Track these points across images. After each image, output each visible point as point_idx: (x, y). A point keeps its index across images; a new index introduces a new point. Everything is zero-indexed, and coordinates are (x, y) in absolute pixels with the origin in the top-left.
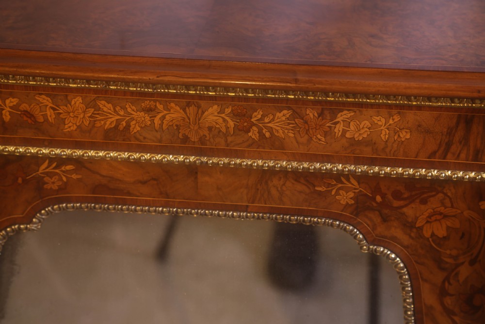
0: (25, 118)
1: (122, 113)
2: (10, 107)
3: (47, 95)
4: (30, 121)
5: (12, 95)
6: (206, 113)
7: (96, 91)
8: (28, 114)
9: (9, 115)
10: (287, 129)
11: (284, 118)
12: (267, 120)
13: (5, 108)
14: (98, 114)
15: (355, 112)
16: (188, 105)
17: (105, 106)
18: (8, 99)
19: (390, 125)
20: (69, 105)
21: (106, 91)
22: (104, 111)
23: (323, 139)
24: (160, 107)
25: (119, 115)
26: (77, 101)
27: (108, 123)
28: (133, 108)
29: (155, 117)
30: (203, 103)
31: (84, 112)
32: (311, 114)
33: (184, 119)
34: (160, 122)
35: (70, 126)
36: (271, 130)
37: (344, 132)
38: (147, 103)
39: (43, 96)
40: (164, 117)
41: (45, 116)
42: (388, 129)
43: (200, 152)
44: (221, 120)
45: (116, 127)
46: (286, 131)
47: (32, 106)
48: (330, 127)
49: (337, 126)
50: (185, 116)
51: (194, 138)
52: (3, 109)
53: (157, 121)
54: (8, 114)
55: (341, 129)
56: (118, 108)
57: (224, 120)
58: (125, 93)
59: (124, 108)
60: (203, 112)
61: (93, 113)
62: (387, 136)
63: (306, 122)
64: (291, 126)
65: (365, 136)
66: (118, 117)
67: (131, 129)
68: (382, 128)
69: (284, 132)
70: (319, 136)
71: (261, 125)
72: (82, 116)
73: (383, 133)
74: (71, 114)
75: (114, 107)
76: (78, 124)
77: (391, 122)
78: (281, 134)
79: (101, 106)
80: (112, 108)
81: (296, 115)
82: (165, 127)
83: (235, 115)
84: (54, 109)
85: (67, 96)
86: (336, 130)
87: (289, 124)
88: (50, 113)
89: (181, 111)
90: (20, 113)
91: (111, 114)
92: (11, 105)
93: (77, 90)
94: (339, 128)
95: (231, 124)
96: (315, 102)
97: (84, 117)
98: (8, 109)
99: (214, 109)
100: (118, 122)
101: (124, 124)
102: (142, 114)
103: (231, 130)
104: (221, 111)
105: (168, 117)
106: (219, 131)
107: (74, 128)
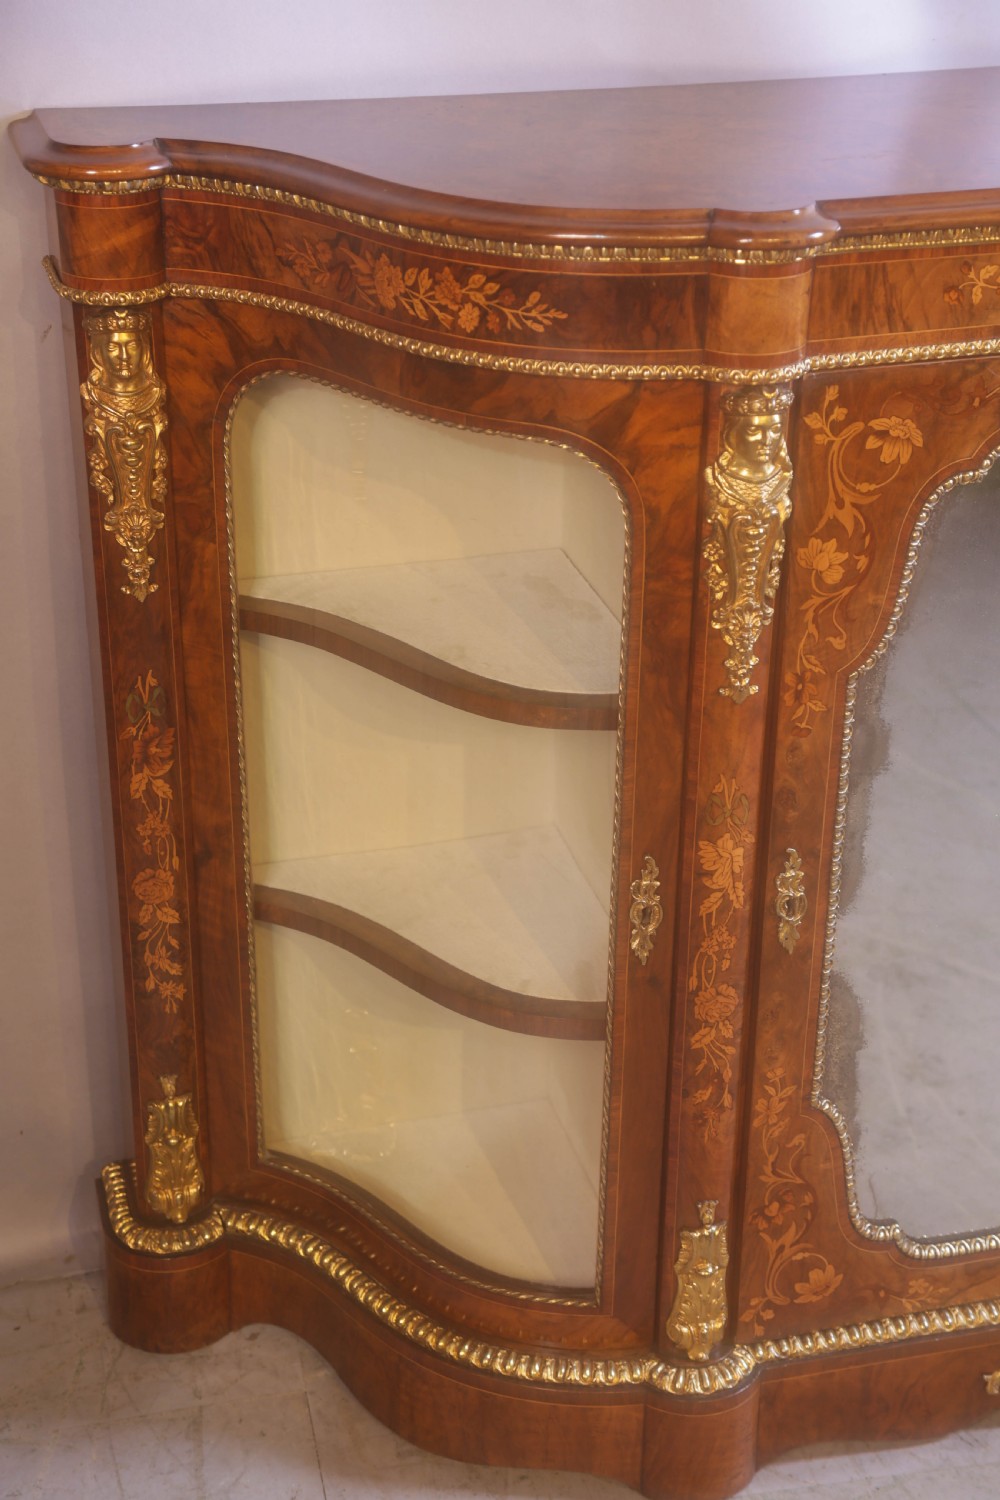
2: (986, 281)
5: (990, 261)
9: (982, 293)
13: (977, 282)
18: (984, 267)
52: (974, 286)
54: (980, 291)
90: (995, 287)
92: (987, 276)
98: (982, 284)
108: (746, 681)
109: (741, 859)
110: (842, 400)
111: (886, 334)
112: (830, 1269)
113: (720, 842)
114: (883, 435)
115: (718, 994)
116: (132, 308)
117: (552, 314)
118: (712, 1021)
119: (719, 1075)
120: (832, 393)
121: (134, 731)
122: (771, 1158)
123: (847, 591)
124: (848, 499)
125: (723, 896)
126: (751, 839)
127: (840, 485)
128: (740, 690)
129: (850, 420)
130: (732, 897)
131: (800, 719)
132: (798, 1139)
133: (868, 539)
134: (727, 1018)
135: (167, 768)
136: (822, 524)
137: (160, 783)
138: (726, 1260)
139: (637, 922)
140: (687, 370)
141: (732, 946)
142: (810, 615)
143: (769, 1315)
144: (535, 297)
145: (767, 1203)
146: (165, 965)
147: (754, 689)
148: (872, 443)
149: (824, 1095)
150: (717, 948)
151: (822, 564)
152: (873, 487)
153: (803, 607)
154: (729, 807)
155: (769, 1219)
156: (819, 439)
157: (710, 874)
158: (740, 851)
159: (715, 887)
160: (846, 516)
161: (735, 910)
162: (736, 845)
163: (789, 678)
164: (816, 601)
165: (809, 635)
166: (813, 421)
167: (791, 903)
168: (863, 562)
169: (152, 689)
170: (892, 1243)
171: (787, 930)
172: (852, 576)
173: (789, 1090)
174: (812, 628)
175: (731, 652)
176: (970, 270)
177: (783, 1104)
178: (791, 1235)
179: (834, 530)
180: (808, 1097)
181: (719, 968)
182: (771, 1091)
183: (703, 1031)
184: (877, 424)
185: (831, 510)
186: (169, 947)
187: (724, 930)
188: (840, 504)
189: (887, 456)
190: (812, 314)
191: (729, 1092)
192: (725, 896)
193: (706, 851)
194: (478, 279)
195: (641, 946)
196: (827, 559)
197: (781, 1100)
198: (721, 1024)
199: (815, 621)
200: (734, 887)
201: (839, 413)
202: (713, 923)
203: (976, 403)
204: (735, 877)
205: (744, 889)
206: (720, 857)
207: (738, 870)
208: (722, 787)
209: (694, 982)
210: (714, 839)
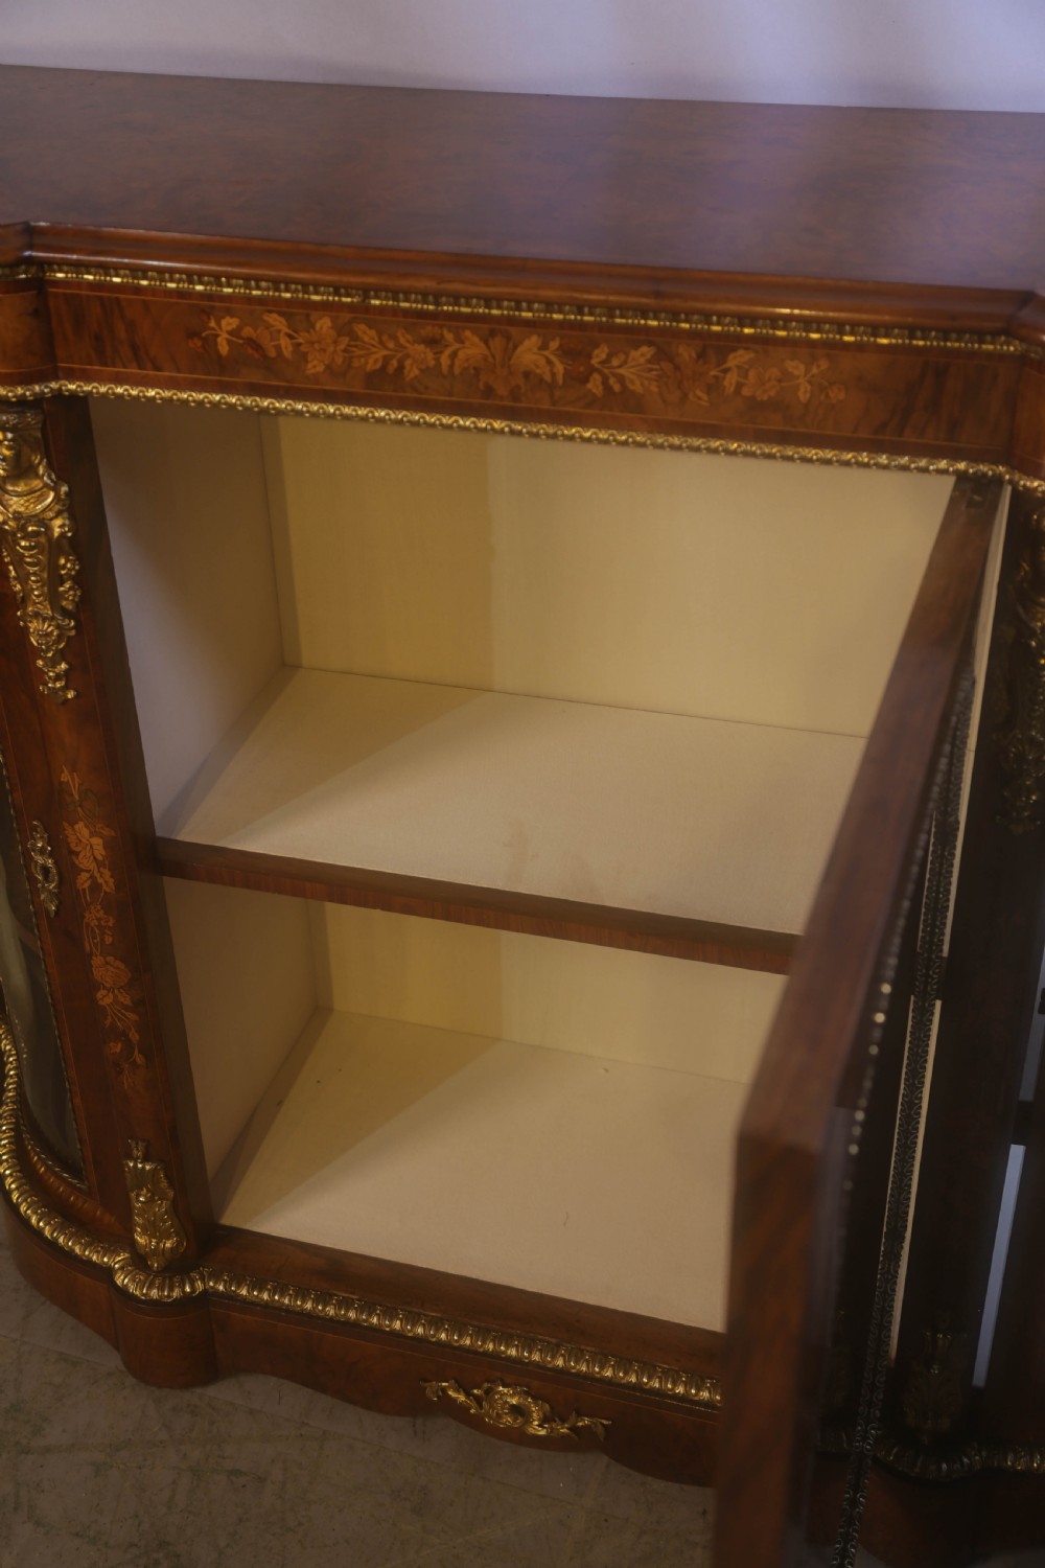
0: (250, 351)
1: (391, 345)
2: (229, 333)
3: (281, 314)
4: (256, 355)
5: (230, 313)
6: (520, 349)
7: (349, 308)
8: (253, 343)
9: (227, 344)
10: (647, 379)
11: (642, 360)
12: (615, 362)
13: (219, 332)
14: (356, 346)
15: (757, 352)
16: (492, 333)
17: (366, 333)
18: (224, 318)
19: (813, 376)
20: (312, 331)
21: (366, 309)
22: (364, 342)
23: (705, 397)
24: (449, 336)
25: (387, 348)
26: (324, 324)
27: (371, 361)
28: (409, 337)
29: (441, 352)
30: (514, 331)
31: (335, 342)
32: (686, 353)
33: (485, 359)
34: (449, 362)
35: (315, 366)
36: (621, 379)
37: (739, 386)
38: (428, 330)
39: (275, 315)
40: (454, 355)
41: (278, 348)
42: (810, 382)
43: (510, 414)
44: (543, 362)
45: (384, 367)
46: (646, 382)
47: (258, 332)
48: (716, 377)
49: (728, 376)
50: (487, 352)
51: (502, 391)
52: (217, 336)
53: (445, 360)
54: (224, 343)
55: (734, 381)
56: (385, 338)
57: (549, 362)
58: (396, 311)
59: (394, 337)
60: (515, 347)
61: (349, 345)
62: (808, 396)
63: (677, 368)
64: (654, 373)
65: (772, 393)
66: (385, 352)
67: (406, 372)
68: (801, 380)
69: (642, 384)
70: (699, 393)
71: (606, 371)
72: (331, 349)
73: (802, 389)
74: (317, 346)
75: (380, 334)
76: (326, 362)
77: (815, 370)
78: (637, 387)
79: (360, 333)
80: (376, 338)
81: (663, 355)
82: (457, 371)
83: (566, 353)
84: (291, 337)
85: (308, 316)
86: (726, 383)
87: (651, 370)
88: (285, 344)
89: (482, 344)
90: (242, 342)
91: (373, 346)
92: (229, 328)
93: (324, 306)
94: (730, 381)
95: (560, 368)
96: (692, 335)
97: (335, 351)
98: (225, 335)
99: (533, 341)
100: (387, 360)
101: (394, 363)
102: (422, 347)
103: (560, 379)
104: (544, 347)
105: (461, 354)
106: (541, 380)
107: (321, 368)
108: (61, 684)
109: (101, 848)
111: (136, 371)
113: (77, 827)
115: (107, 963)
118: (108, 986)
119: (125, 1034)
125: (91, 877)
126: (106, 833)
128: (56, 692)
130: (100, 881)
134: (121, 987)
138: (169, 1195)
139: (40, 877)
141: (111, 925)
147: (72, 694)
150: (96, 922)
154: (77, 797)
157: (77, 854)
158: (97, 842)
159: (81, 866)
161: (105, 892)
162: (92, 835)
175: (38, 654)
176: (209, 319)
181: (102, 940)
183: (102, 992)
187: (99, 907)
191: (140, 1052)
192: (92, 877)
193: (69, 831)
195: (50, 900)
198: (116, 991)
200: (99, 872)
202: (89, 898)
204: (99, 864)
205: (112, 877)
206: (81, 841)
207: (100, 858)
208: (65, 777)
209: (88, 948)
210: (72, 825)
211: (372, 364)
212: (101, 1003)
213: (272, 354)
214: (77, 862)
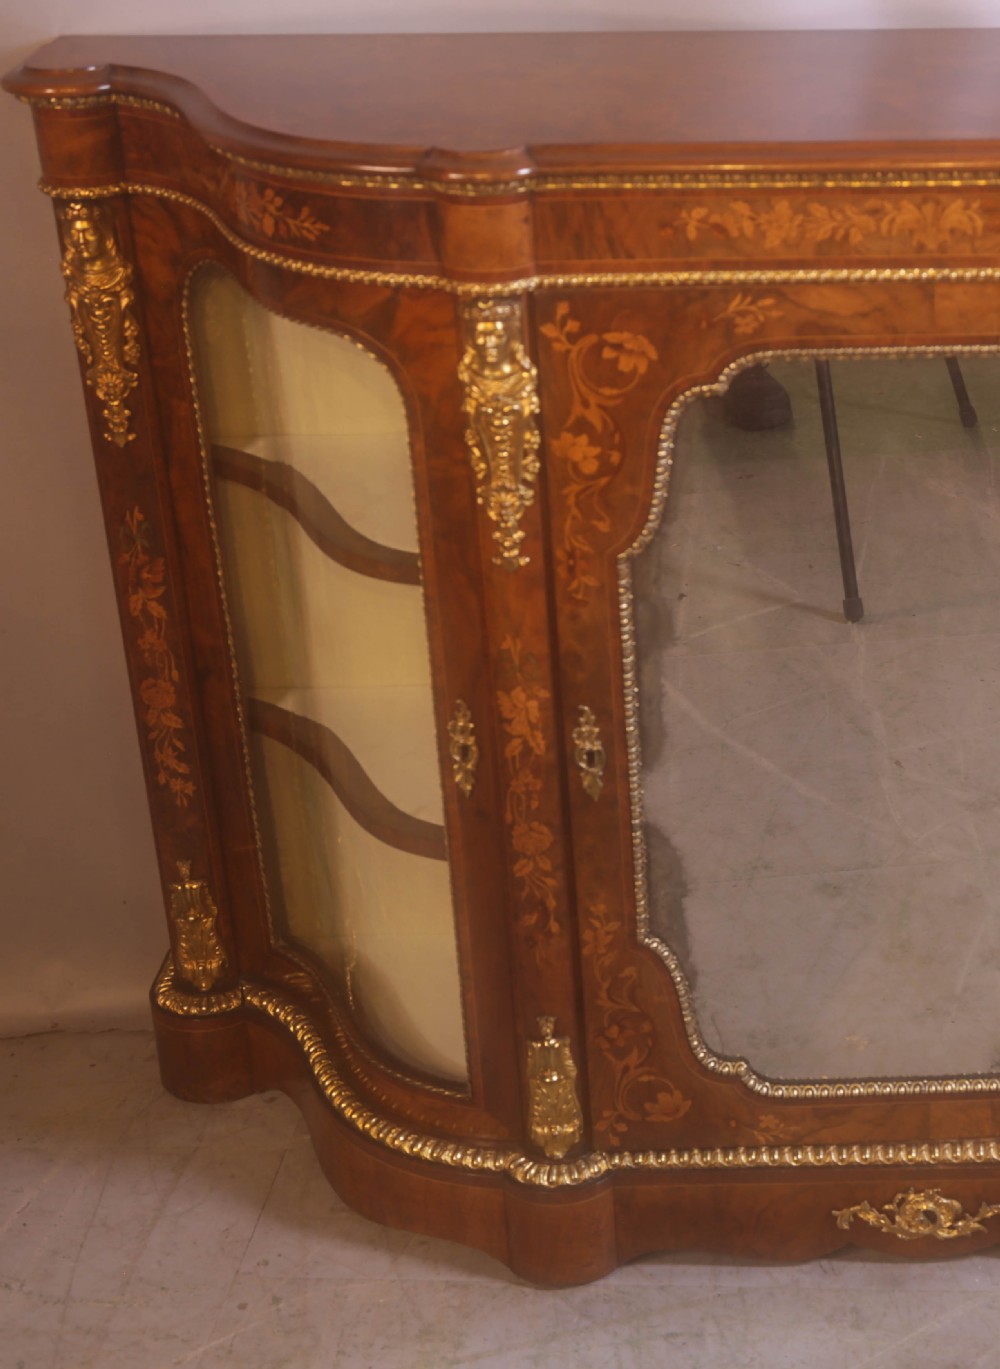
0: (716, 235)
1: (839, 217)
2: (699, 221)
3: (746, 201)
4: (720, 237)
5: (700, 204)
6: (947, 212)
7: (807, 191)
8: (720, 229)
9: (696, 231)
13: (689, 221)
14: (809, 221)
16: (925, 201)
17: (818, 210)
18: (694, 209)
20: (771, 212)
21: (821, 190)
22: (816, 217)
24: (888, 206)
25: (835, 221)
26: (782, 206)
28: (854, 210)
29: (881, 220)
30: (943, 198)
31: (791, 220)
33: (918, 221)
34: (888, 227)
35: (773, 240)
38: (872, 202)
39: (739, 203)
40: (892, 221)
41: (741, 230)
43: (938, 264)
44: (966, 219)
45: (832, 238)
47: (724, 217)
50: (919, 216)
51: (931, 245)
52: (687, 224)
53: (884, 226)
54: (693, 229)
56: (834, 212)
57: (971, 219)
58: (844, 190)
59: (842, 211)
60: (944, 209)
61: (803, 221)
66: (834, 224)
67: (851, 238)
72: (787, 226)
74: (775, 224)
75: (830, 210)
76: (782, 237)
79: (813, 211)
80: (827, 213)
82: (894, 232)
83: (985, 210)
84: (752, 219)
85: (770, 200)
88: (748, 228)
89: (916, 210)
90: (708, 226)
91: (824, 220)
92: (699, 217)
93: (785, 192)
95: (979, 223)
97: (791, 227)
98: (695, 223)
99: (959, 203)
100: (835, 230)
101: (841, 232)
102: (865, 218)
103: (980, 232)
104: (967, 207)
105: (899, 220)
106: (964, 234)
107: (777, 242)
108: (515, 552)
109: (536, 710)
110: (573, 314)
111: (609, 261)
112: (677, 1094)
113: (513, 694)
114: (618, 347)
115: (531, 829)
116: (85, 201)
117: (319, 226)
118: (529, 853)
119: (542, 903)
120: (563, 309)
121: (127, 557)
122: (606, 985)
123: (603, 481)
124: (593, 400)
125: (523, 742)
126: (545, 694)
127: (583, 389)
128: (509, 560)
129: (583, 332)
130: (532, 744)
131: (577, 591)
132: (629, 971)
133: (617, 438)
134: (543, 853)
135: (160, 591)
136: (571, 421)
137: (153, 604)
138: (573, 1073)
139: (457, 758)
140: (429, 281)
141: (538, 789)
142: (571, 500)
143: (622, 1128)
144: (305, 211)
145: (606, 1025)
146: (173, 763)
147: (524, 561)
148: (608, 354)
149: (652, 934)
150: (523, 789)
151: (577, 455)
152: (615, 392)
153: (565, 491)
154: (517, 663)
155: (611, 1041)
156: (557, 346)
157: (509, 721)
158: (533, 704)
159: (514, 733)
160: (594, 417)
161: (537, 756)
162: (529, 698)
163: (559, 554)
164: (575, 488)
165: (574, 518)
166: (548, 330)
167: (590, 754)
168: (615, 457)
169: (140, 524)
170: (736, 1078)
171: (591, 778)
172: (605, 468)
173: (614, 926)
174: (575, 511)
175: (496, 526)
176: (680, 211)
177: (610, 937)
178: (633, 1058)
179: (582, 427)
180: (633, 934)
181: (528, 807)
182: (597, 924)
183: (523, 861)
184: (611, 337)
185: (577, 410)
186: (175, 749)
187: (528, 772)
188: (586, 404)
189: (625, 364)
190: (537, 240)
191: (556, 920)
192: (525, 743)
193: (504, 701)
194: (269, 193)
195: (465, 780)
196: (583, 452)
197: (608, 933)
198: (538, 858)
199: (577, 504)
200: (532, 735)
201: (572, 326)
202: (518, 765)
203: (704, 324)
204: (532, 726)
205: (544, 738)
206: (515, 707)
207: (534, 720)
208: (507, 644)
209: (509, 817)
210: (508, 691)
211: (822, 233)
212: (518, 875)
213: (735, 234)
214: (508, 728)
